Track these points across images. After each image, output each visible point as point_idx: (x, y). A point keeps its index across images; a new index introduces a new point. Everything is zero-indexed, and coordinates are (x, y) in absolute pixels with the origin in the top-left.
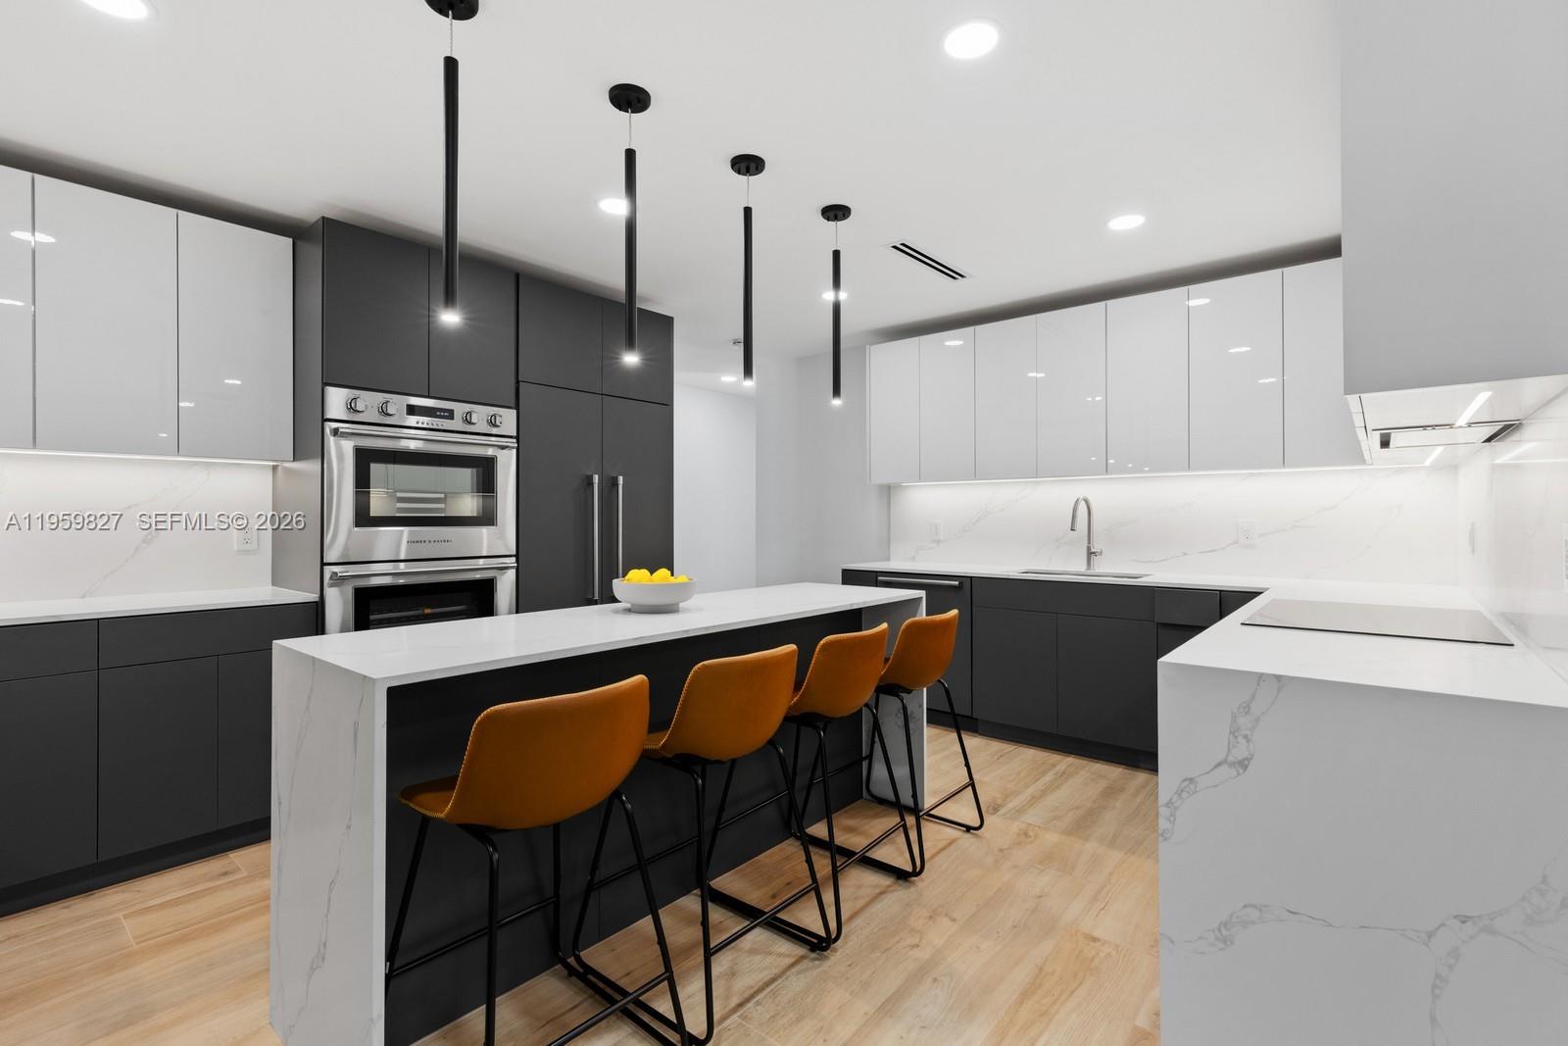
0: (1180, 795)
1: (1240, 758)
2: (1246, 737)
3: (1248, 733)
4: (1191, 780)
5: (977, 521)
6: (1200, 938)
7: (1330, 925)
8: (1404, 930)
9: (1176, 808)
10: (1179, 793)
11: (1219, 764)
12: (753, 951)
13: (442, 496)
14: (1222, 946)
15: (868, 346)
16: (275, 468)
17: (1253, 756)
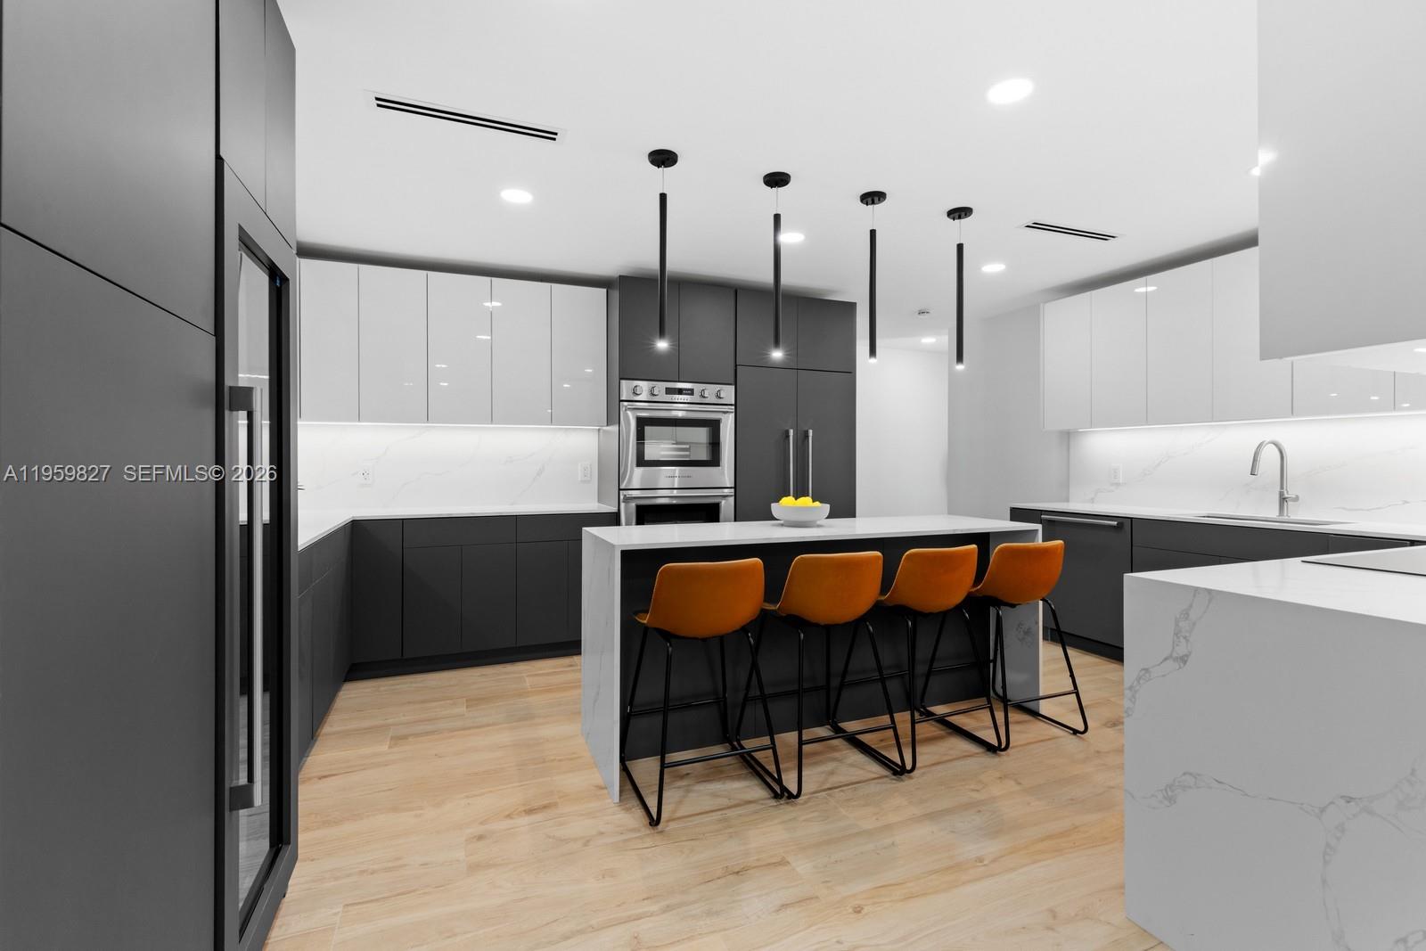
0: (1139, 682)
1: (1181, 655)
2: (1185, 638)
3: (1188, 635)
4: (1146, 670)
5: (1159, 464)
6: (1153, 796)
7: (1247, 795)
8: (1302, 804)
9: (1136, 692)
10: (1139, 679)
11: (1166, 659)
12: (852, 765)
13: (688, 446)
14: (1166, 803)
15: (1042, 305)
16: (599, 430)
17: (1190, 653)
